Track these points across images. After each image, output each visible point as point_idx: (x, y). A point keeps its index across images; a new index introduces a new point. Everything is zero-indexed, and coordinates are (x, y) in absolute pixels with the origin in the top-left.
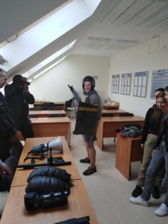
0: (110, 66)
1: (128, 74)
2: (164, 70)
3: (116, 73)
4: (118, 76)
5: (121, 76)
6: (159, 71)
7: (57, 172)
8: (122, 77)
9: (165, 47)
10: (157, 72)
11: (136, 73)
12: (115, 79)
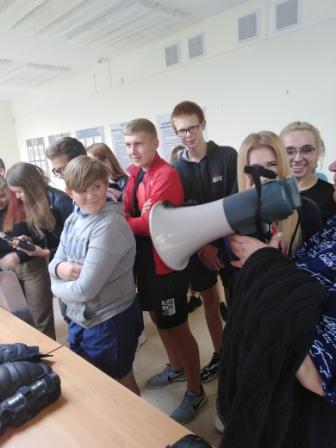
4: (40, 141)
9: (122, 80)
10: (119, 127)
12: (35, 148)
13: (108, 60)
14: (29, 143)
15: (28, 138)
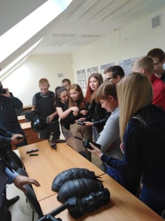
0: (72, 62)
1: (94, 68)
2: (130, 60)
3: (81, 69)
4: (83, 71)
5: (86, 71)
6: (125, 61)
7: (81, 172)
8: (88, 72)
9: (126, 38)
10: (123, 63)
11: (102, 66)
12: (81, 74)
13: (119, 29)
14: (78, 72)
15: (78, 70)
